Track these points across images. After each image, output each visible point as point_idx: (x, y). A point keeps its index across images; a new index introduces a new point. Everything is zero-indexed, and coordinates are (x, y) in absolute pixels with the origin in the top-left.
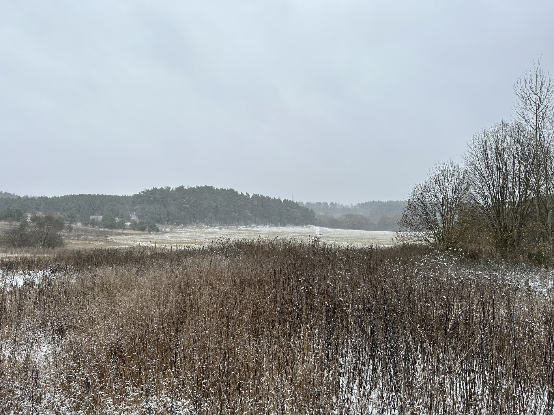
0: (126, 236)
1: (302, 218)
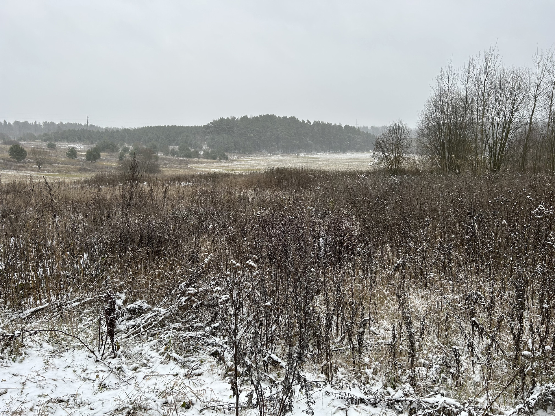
1: (363, 144)
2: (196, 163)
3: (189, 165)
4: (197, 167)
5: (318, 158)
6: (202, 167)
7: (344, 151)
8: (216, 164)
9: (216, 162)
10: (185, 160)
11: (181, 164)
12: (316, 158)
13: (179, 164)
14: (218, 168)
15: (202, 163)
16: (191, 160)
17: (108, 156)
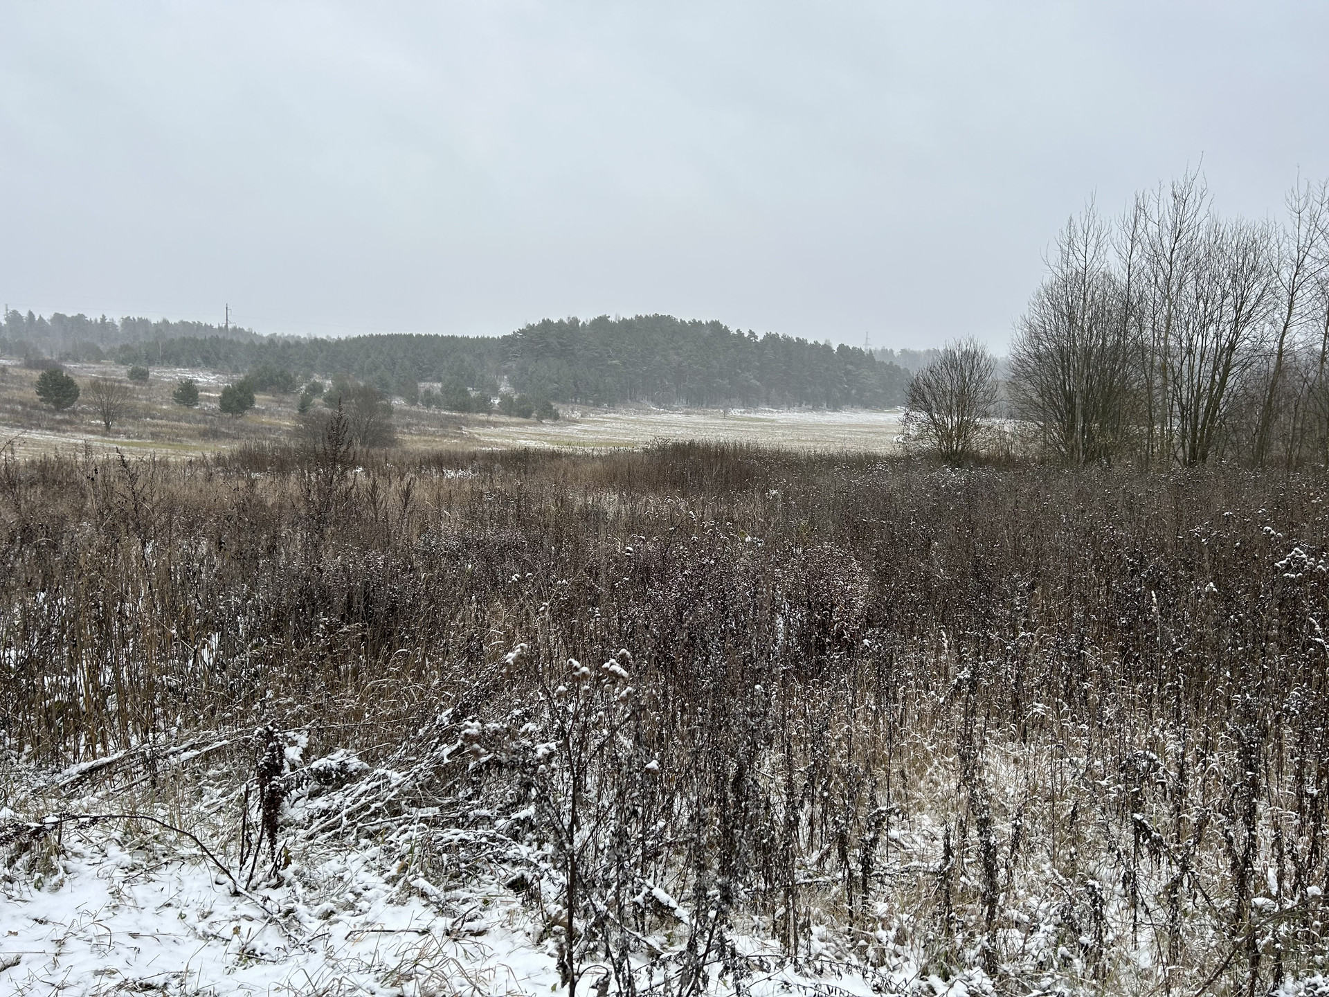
0: (495, 427)
1: (880, 391)
2: (483, 424)
3: (465, 430)
4: (484, 435)
5: (773, 421)
6: (498, 436)
7: (835, 406)
8: (531, 429)
9: (530, 424)
10: (455, 417)
11: (447, 427)
12: (769, 421)
13: (442, 426)
14: (534, 437)
15: (495, 424)
16: (470, 416)
17: (273, 401)
